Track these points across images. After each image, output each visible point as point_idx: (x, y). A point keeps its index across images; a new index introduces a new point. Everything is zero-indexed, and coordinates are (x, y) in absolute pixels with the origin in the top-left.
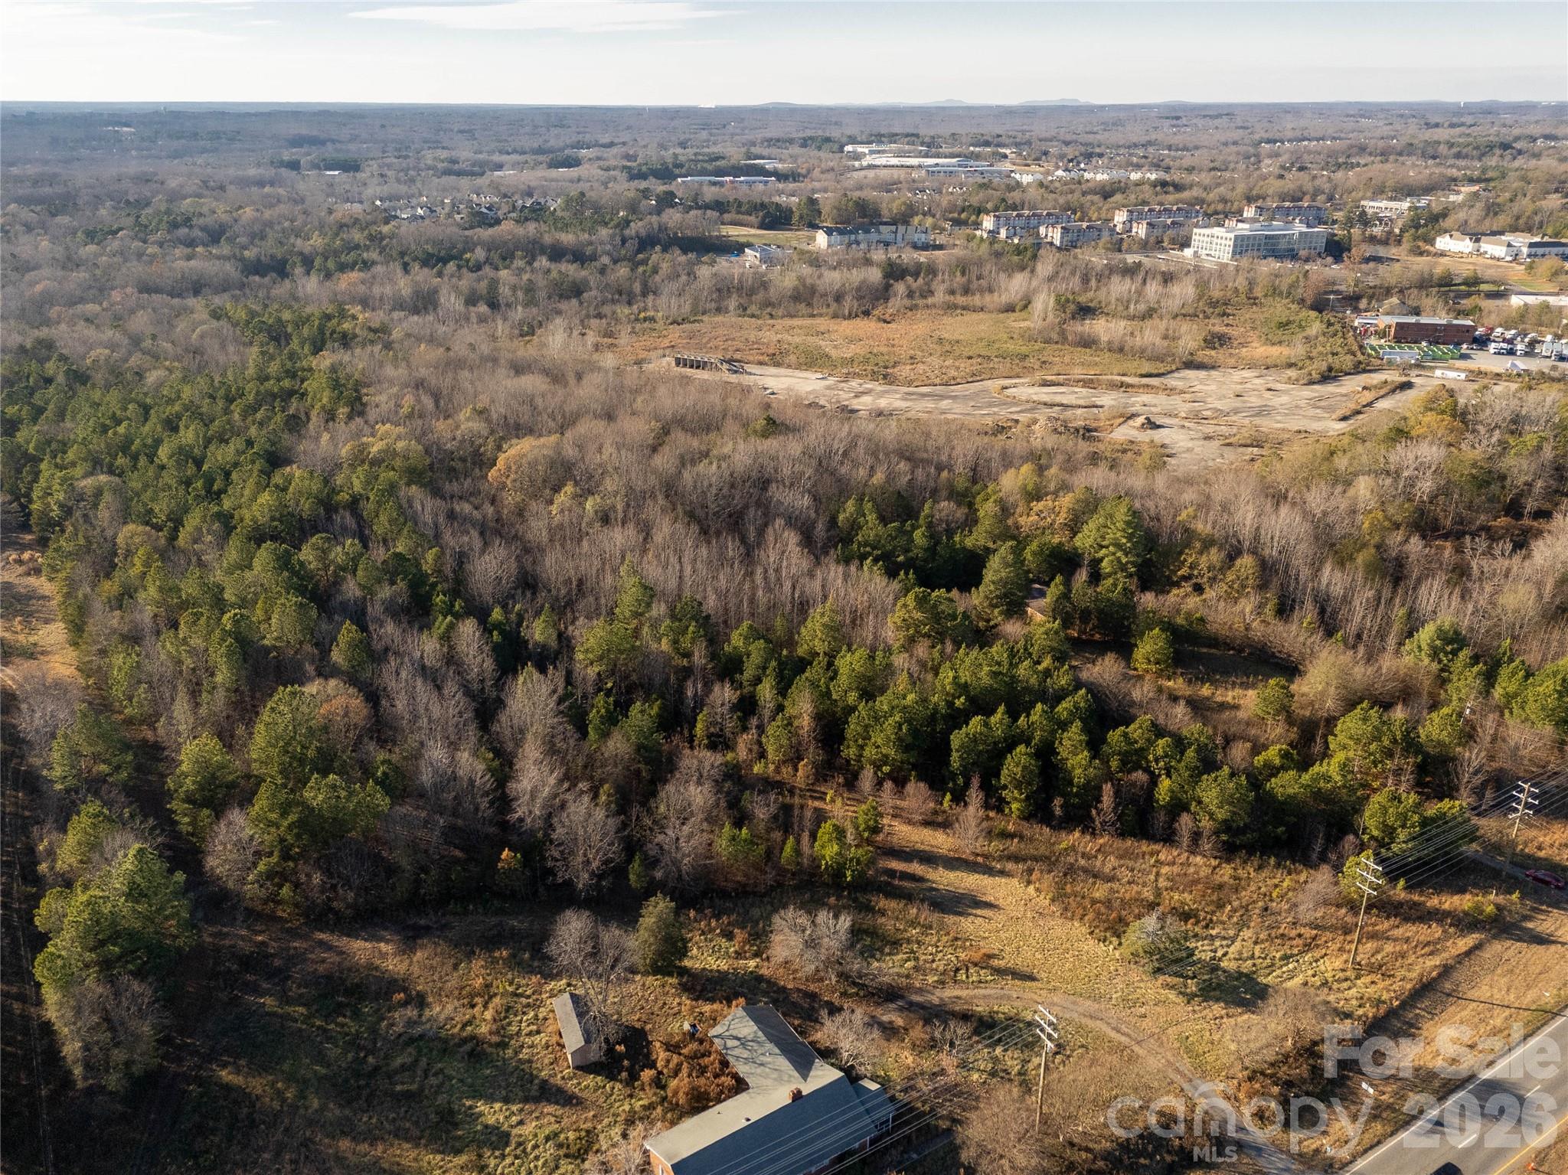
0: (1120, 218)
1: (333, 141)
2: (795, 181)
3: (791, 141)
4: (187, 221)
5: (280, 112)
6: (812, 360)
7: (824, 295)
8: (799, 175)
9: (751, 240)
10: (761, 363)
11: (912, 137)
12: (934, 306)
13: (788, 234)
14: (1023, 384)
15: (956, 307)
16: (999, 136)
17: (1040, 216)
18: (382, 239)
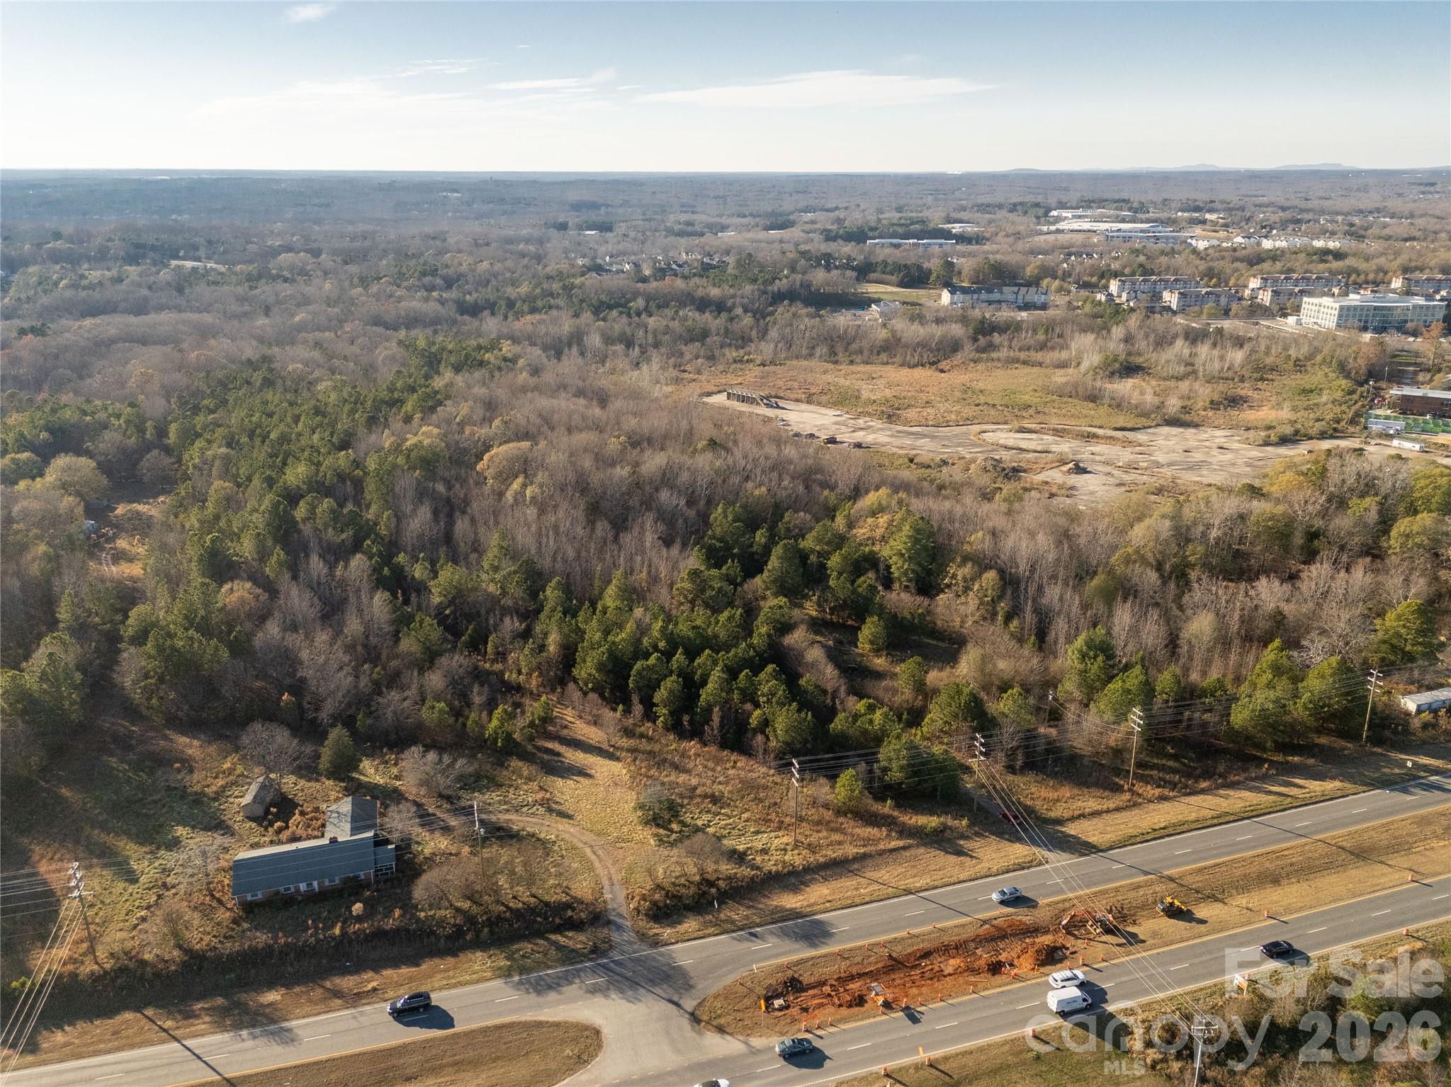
0: (1254, 283)
1: (607, 206)
2: (977, 243)
3: (1000, 206)
4: (434, 272)
5: (583, 181)
6: (843, 400)
7: (906, 346)
8: (984, 238)
9: (882, 296)
10: (797, 400)
11: (1122, 202)
12: (999, 360)
13: (922, 292)
14: (1002, 430)
15: (1017, 361)
16: (1212, 202)
17: (1167, 281)
18: (572, 288)
